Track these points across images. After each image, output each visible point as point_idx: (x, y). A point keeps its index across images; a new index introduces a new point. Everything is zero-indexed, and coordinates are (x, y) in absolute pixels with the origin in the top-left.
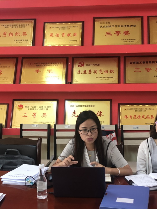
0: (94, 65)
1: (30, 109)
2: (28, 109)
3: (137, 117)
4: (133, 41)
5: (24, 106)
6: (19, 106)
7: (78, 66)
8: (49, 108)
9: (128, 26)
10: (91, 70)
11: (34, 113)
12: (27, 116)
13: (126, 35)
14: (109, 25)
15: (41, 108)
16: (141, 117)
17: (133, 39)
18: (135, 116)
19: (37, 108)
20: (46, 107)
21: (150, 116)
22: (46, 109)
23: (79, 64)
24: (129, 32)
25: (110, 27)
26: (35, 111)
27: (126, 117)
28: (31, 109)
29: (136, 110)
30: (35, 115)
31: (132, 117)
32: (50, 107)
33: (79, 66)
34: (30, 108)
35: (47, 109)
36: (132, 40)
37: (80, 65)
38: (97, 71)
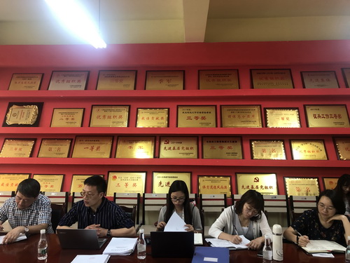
0: (177, 143)
1: (122, 180)
3: (213, 187)
5: (117, 177)
6: (114, 177)
7: (164, 144)
9: (205, 113)
10: (175, 147)
13: (203, 120)
14: (189, 111)
15: (132, 179)
16: (217, 187)
19: (129, 178)
21: (224, 186)
24: (205, 117)
25: (191, 113)
26: (127, 182)
30: (126, 185)
31: (209, 187)
32: (140, 178)
35: (137, 180)
36: (208, 124)
37: (166, 142)
38: (180, 148)
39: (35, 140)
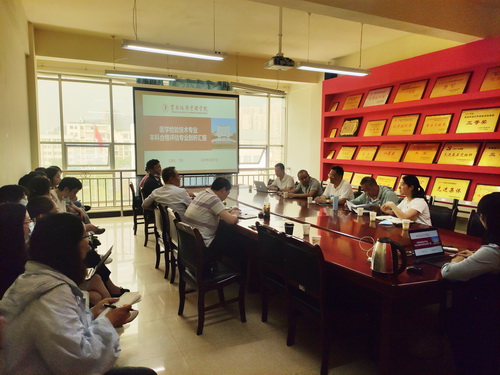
9: (488, 116)
10: (455, 153)
13: (484, 124)
24: (486, 121)
36: (487, 128)
37: (448, 149)
38: (459, 154)
39: (357, 147)
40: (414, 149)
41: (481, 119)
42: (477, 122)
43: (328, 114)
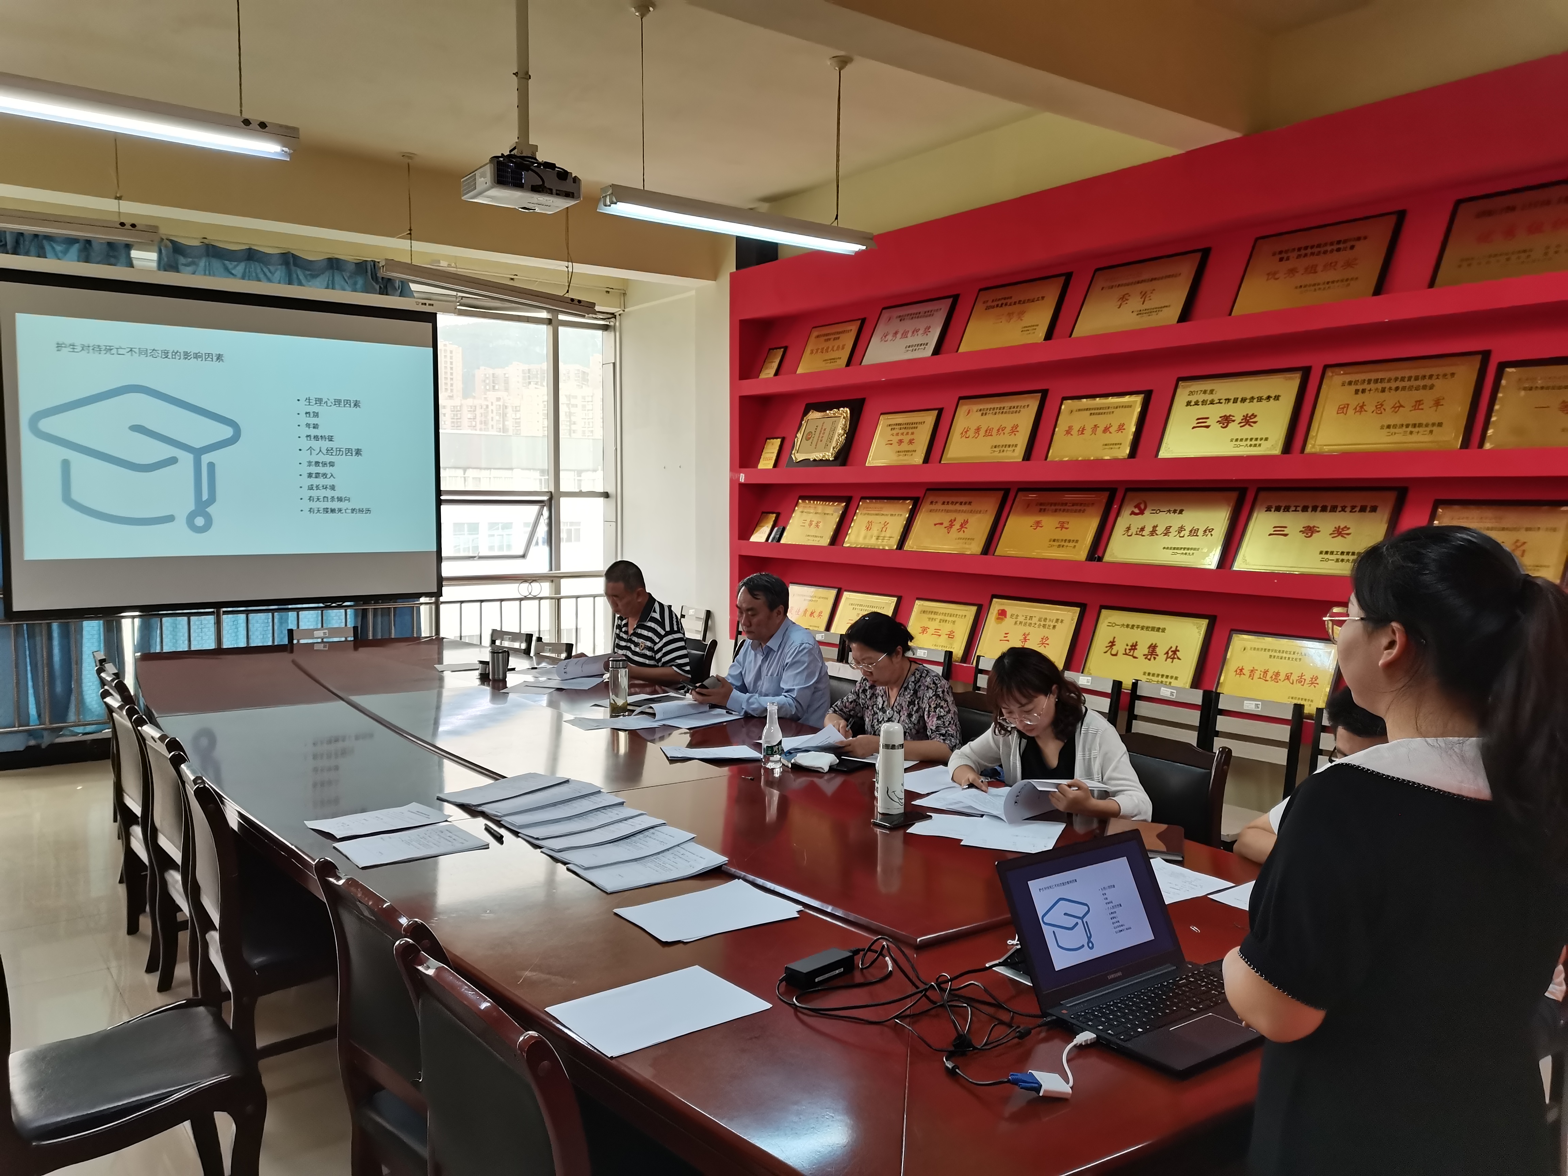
0: (1169, 511)
1: (1018, 623)
2: (1016, 623)
3: (1269, 674)
4: (1260, 445)
5: (1008, 615)
6: (1000, 611)
7: (1131, 514)
8: (1059, 623)
9: (1260, 399)
10: (1157, 526)
11: (1024, 635)
12: (1008, 641)
13: (1247, 426)
14: (1209, 397)
15: (1042, 623)
16: (1282, 676)
17: (1261, 439)
18: (1266, 672)
19: (1035, 620)
20: (1054, 621)
21: (1308, 677)
22: (1051, 627)
23: (1135, 507)
24: (1256, 416)
25: (1212, 403)
26: (1027, 629)
27: (1240, 671)
28: (1021, 623)
29: (1273, 654)
30: (1025, 638)
31: (1257, 675)
32: (1062, 621)
33: (1133, 513)
34: (1021, 619)
35: (1054, 627)
36: (1258, 442)
37: (1137, 511)
38: (1171, 530)
39: (848, 500)
40: (1028, 508)
41: (1238, 411)
42: (1226, 421)
43: (752, 388)
